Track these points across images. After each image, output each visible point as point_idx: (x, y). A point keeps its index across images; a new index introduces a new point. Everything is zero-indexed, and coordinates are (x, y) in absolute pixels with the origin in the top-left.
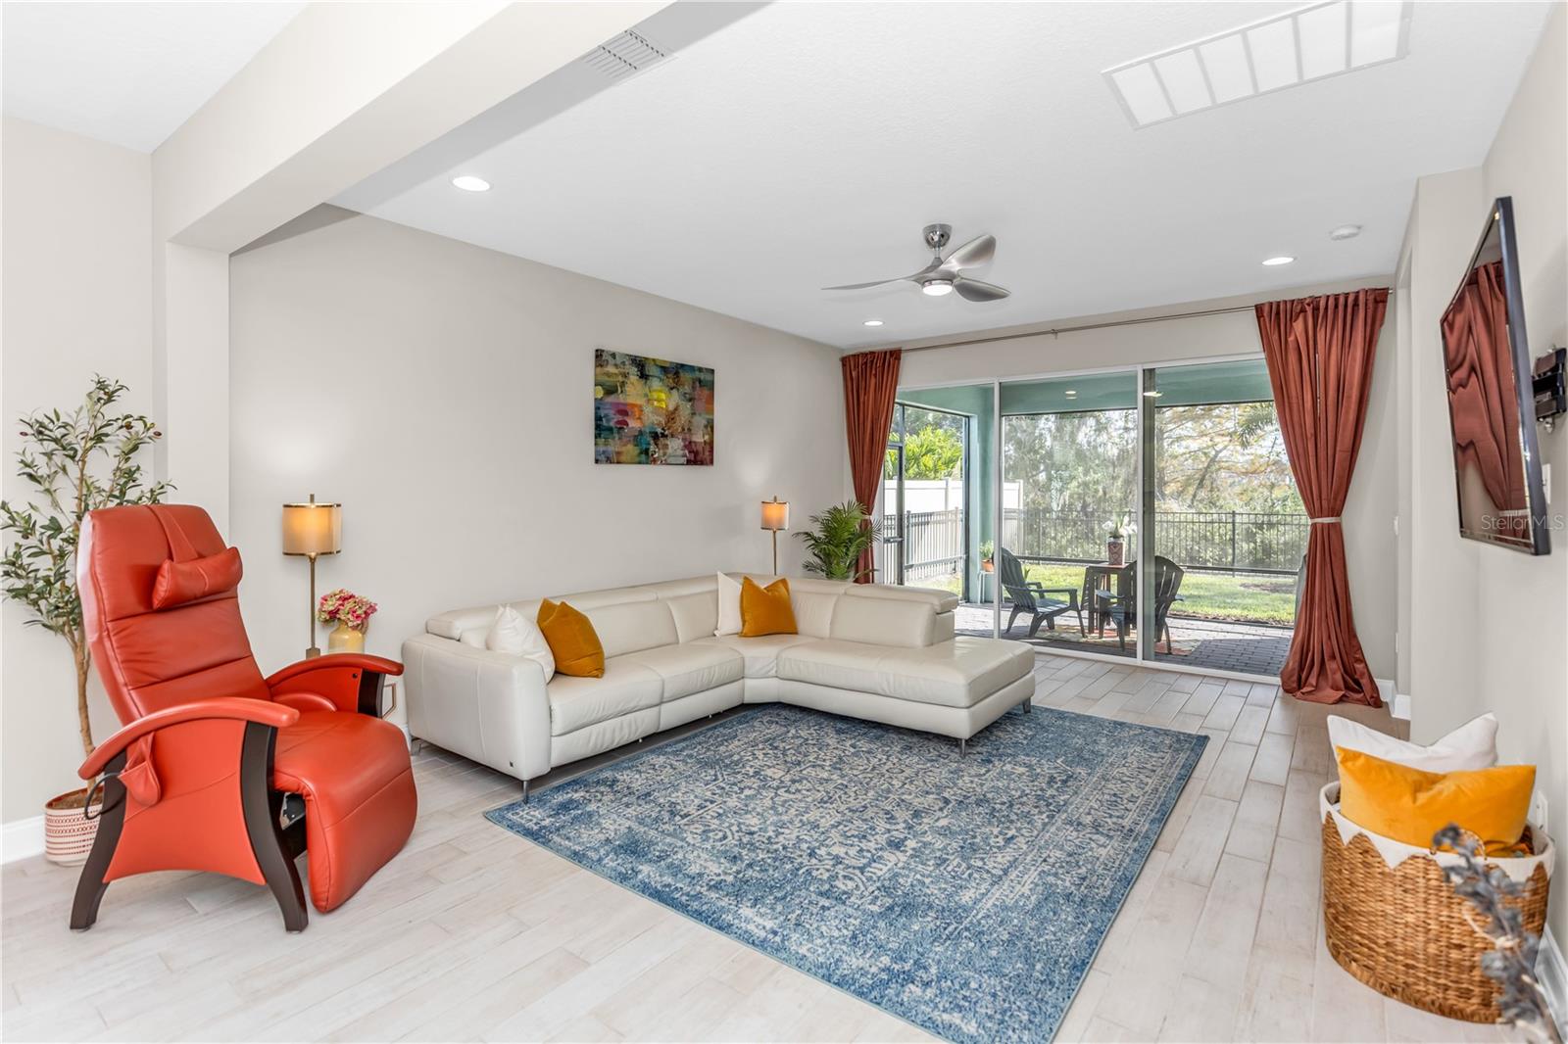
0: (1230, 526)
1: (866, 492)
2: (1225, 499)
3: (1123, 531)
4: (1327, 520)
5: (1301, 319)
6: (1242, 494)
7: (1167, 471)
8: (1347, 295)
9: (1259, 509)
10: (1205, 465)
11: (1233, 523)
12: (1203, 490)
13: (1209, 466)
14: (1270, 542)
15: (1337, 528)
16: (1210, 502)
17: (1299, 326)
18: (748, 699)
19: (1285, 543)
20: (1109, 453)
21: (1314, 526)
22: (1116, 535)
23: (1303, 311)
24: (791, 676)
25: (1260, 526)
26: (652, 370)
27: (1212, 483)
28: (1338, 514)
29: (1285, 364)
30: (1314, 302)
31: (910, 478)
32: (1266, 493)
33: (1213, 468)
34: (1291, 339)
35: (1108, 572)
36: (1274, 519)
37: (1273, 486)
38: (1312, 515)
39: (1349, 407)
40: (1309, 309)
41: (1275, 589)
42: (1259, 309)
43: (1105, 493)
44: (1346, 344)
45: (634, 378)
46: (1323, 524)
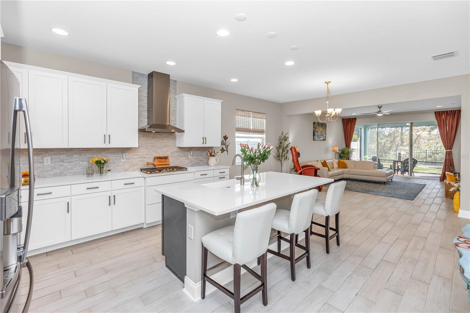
0: (425, 154)
1: (348, 145)
2: (422, 147)
3: (401, 153)
4: (450, 150)
5: (444, 115)
6: (427, 145)
7: (404, 139)
8: (453, 111)
9: (433, 149)
10: (416, 137)
11: (426, 153)
12: (415, 144)
13: (417, 138)
14: (437, 158)
15: (451, 152)
16: (418, 147)
17: (443, 116)
18: (344, 177)
19: (441, 158)
20: (386, 134)
21: (446, 151)
22: (400, 154)
23: (444, 113)
24: (351, 174)
25: (433, 154)
26: (320, 125)
27: (418, 142)
28: (451, 149)
29: (441, 123)
30: (447, 112)
31: (353, 142)
32: (435, 145)
33: (419, 138)
34: (442, 118)
35: (398, 161)
36: (438, 152)
37: (437, 143)
38: (446, 150)
39: (454, 129)
40: (446, 113)
41: (438, 168)
42: (435, 113)
43: (384, 144)
44: (453, 119)
45: (318, 126)
46: (448, 151)
